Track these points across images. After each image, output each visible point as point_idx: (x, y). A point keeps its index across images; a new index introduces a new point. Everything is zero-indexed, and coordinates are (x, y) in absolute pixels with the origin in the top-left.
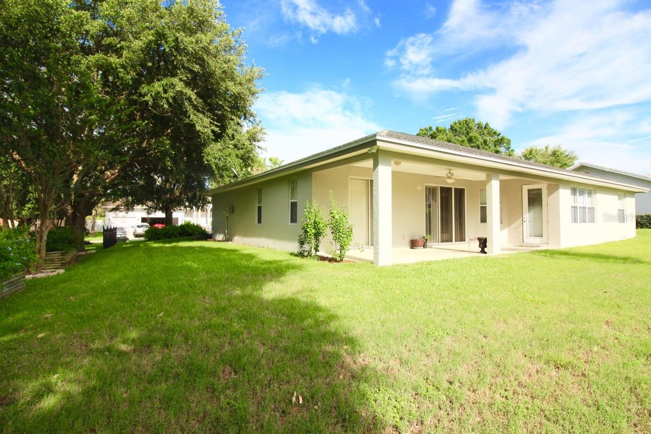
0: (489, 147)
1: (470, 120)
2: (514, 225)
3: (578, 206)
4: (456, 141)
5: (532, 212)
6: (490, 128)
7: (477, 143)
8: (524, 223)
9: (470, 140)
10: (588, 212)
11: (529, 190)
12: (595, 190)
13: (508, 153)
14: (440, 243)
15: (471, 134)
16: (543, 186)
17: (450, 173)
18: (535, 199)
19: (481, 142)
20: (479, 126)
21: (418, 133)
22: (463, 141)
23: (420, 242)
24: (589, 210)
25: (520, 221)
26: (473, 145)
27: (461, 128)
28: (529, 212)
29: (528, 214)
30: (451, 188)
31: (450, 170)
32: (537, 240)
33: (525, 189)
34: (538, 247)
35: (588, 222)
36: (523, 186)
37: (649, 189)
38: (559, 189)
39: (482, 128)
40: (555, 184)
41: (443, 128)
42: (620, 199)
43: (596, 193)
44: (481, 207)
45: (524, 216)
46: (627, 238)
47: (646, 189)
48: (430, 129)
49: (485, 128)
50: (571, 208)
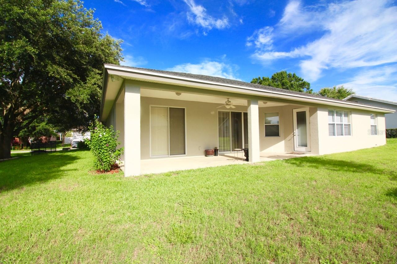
0: (294, 88)
1: (284, 72)
2: (288, 138)
3: (336, 123)
4: (273, 85)
5: (300, 128)
6: (297, 77)
7: (287, 86)
8: (294, 136)
9: (283, 84)
10: (345, 128)
11: (297, 113)
12: (351, 112)
13: (308, 92)
14: (232, 152)
15: (283, 81)
16: (306, 109)
17: (228, 101)
18: (302, 119)
19: (289, 85)
20: (289, 76)
21: (251, 81)
22: (278, 85)
23: (211, 152)
24: (346, 126)
25: (292, 135)
26: (284, 87)
27: (278, 77)
28: (297, 129)
29: (297, 130)
30: (241, 113)
31: (228, 99)
32: (303, 149)
33: (295, 111)
34: (304, 154)
35: (345, 135)
36: (293, 110)
37: (395, 111)
38: (317, 111)
39: (291, 77)
40: (315, 107)
41: (267, 78)
42: (372, 118)
43: (351, 114)
44: (265, 125)
45: (295, 132)
46: (378, 146)
47: (393, 111)
48: (259, 78)
49: (293, 76)
50: (328, 125)
